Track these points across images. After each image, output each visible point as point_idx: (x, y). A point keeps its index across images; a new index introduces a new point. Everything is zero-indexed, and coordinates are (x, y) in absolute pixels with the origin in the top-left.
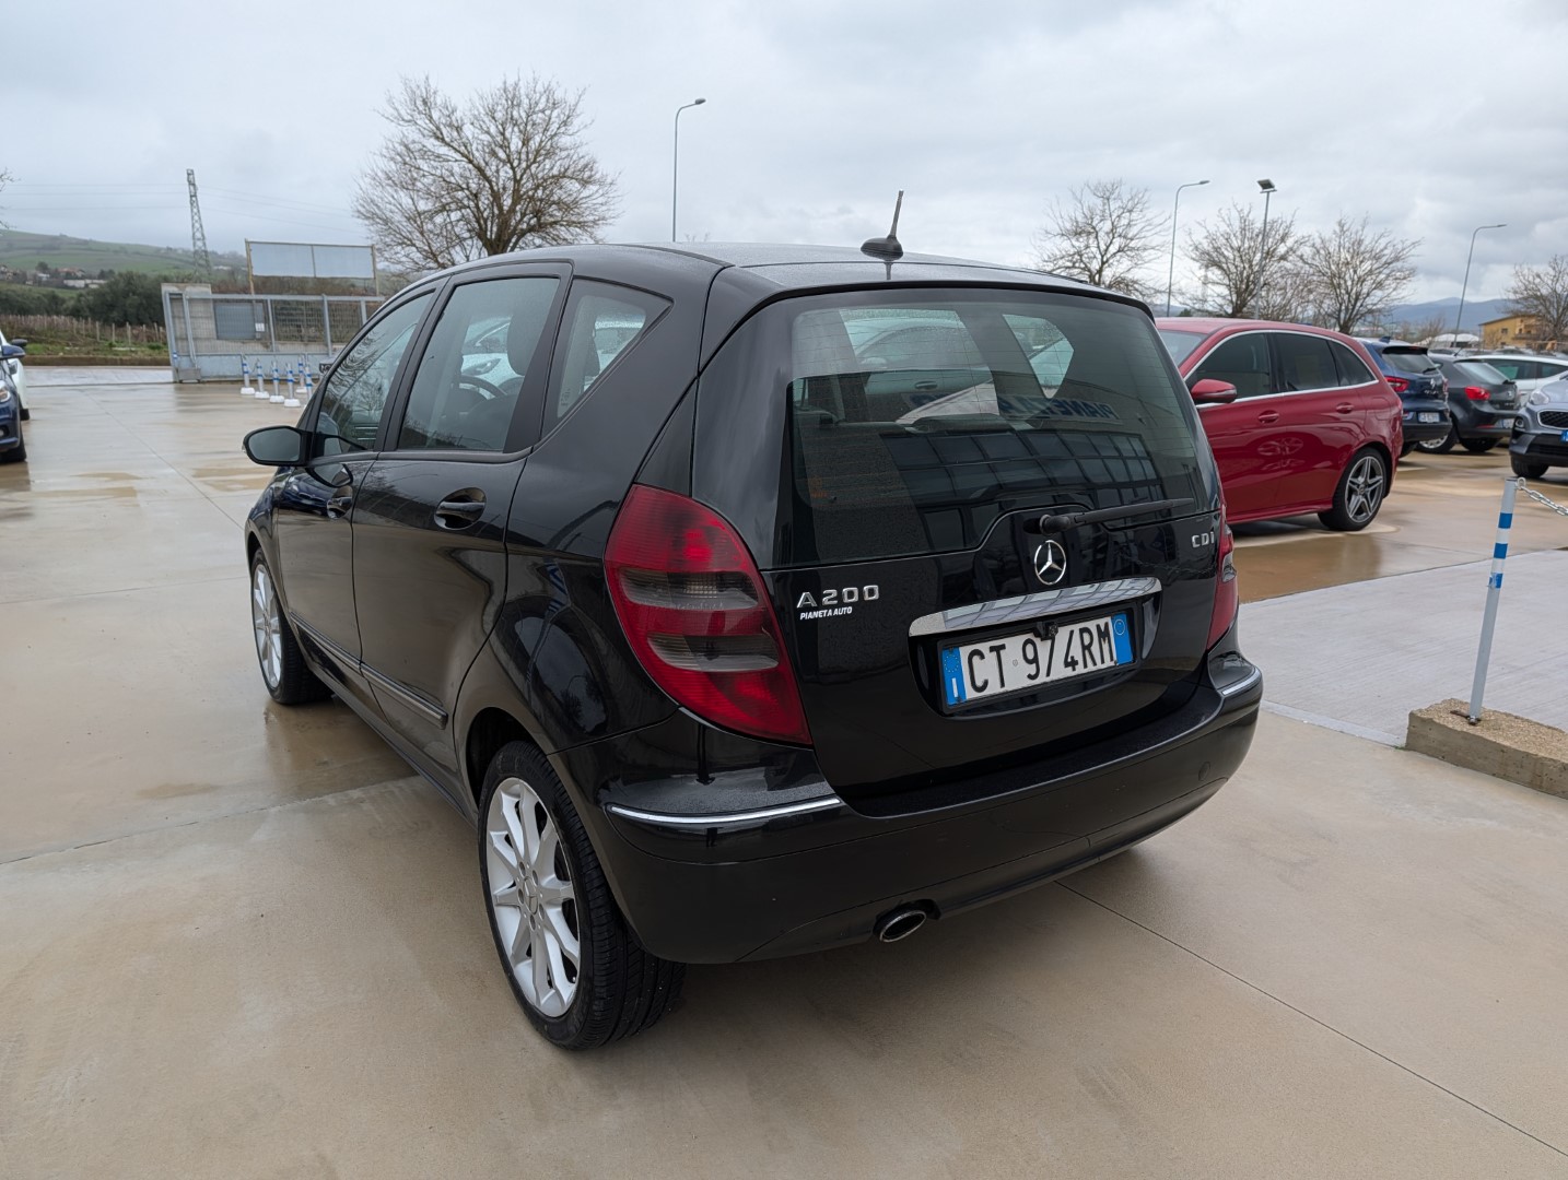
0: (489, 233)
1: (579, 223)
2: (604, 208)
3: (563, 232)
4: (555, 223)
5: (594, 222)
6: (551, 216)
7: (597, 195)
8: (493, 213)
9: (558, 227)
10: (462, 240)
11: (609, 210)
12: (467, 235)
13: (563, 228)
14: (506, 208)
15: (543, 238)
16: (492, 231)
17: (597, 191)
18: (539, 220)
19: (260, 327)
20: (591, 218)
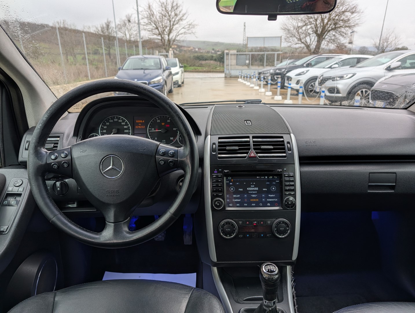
0: (318, 32)
1: (349, 26)
2: (358, 20)
3: (343, 30)
4: (340, 27)
5: (354, 26)
6: (339, 25)
7: (356, 16)
8: (321, 25)
9: (341, 28)
10: (309, 34)
11: (359, 21)
12: (311, 33)
13: (343, 28)
14: (325, 23)
15: (336, 32)
16: (320, 31)
17: (357, 15)
18: (335, 26)
19: (247, 62)
20: (353, 24)
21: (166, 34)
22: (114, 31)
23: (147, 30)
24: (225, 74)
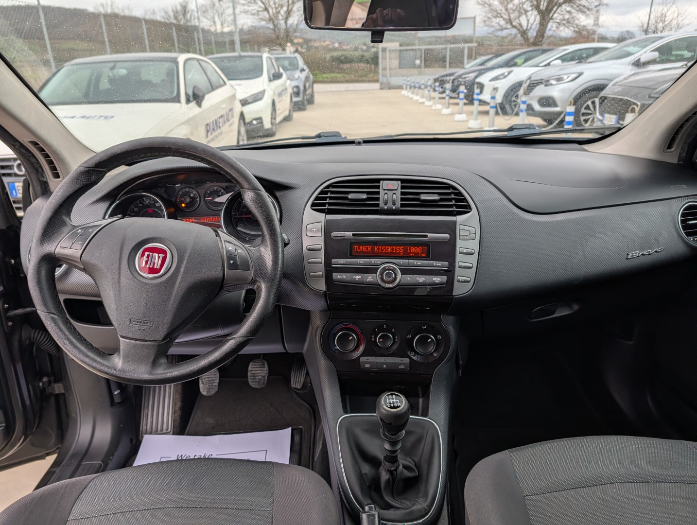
3: (584, 2)
19: (418, 62)
21: (282, 20)
22: (194, 16)
23: (249, 13)
24: (381, 84)
